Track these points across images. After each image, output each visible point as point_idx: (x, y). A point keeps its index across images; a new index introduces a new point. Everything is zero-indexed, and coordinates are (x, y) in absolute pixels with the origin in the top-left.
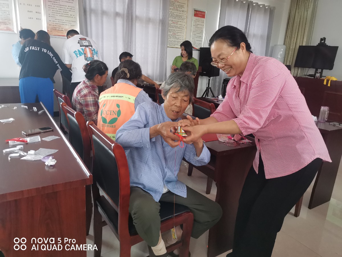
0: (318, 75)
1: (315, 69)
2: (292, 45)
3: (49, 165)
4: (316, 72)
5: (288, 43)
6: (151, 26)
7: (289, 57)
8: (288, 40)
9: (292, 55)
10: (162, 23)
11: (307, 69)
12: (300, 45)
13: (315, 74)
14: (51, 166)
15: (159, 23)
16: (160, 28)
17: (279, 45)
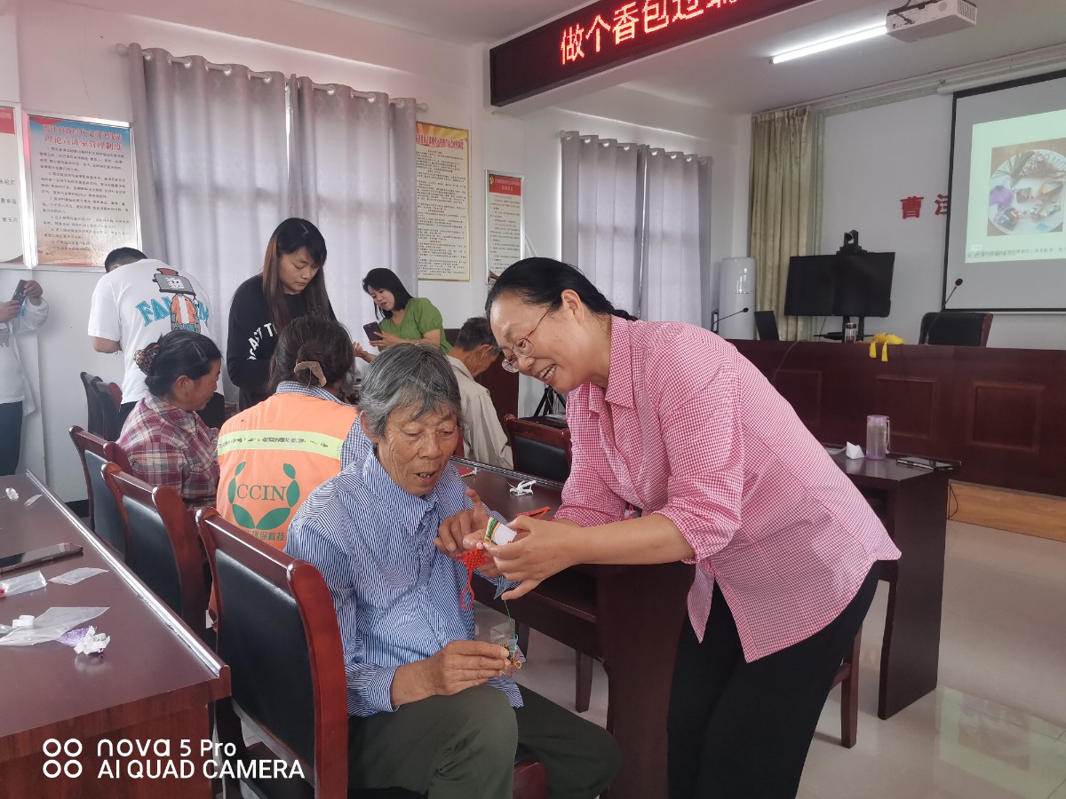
0: (850, 333)
1: (842, 318)
2: (770, 256)
3: (87, 653)
4: (845, 326)
5: (758, 251)
6: (364, 223)
7: (768, 288)
8: (757, 242)
9: (775, 282)
10: (398, 215)
11: (821, 319)
12: (792, 255)
13: (844, 332)
14: (94, 655)
15: (390, 214)
16: (394, 228)
17: (734, 258)
